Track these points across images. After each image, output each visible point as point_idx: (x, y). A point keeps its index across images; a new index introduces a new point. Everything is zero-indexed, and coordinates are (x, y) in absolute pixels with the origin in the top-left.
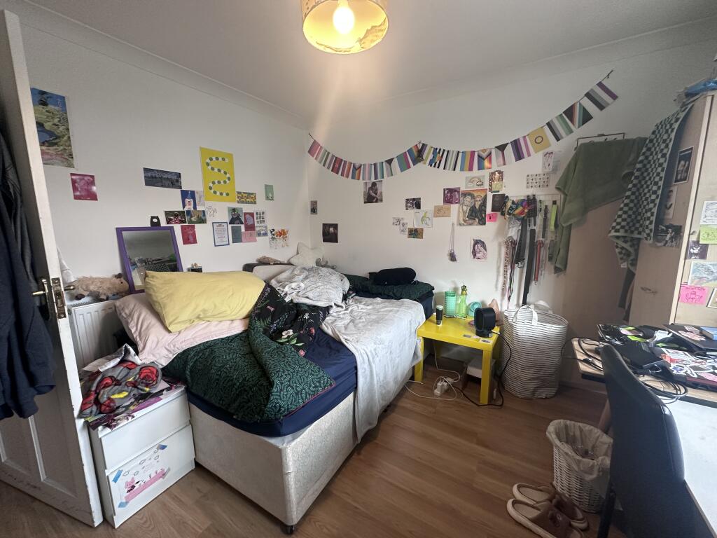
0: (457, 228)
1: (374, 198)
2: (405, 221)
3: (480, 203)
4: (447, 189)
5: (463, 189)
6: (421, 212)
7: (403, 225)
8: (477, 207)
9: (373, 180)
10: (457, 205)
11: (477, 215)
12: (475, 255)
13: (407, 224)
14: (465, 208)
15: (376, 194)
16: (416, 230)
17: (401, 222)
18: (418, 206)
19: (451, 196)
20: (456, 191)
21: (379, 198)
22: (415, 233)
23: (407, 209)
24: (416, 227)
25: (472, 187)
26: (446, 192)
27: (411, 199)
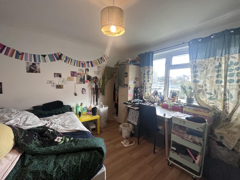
0: (76, 85)
1: (34, 70)
2: (54, 82)
3: (83, 77)
4: (72, 71)
5: (77, 72)
6: (61, 79)
7: (53, 83)
8: (82, 78)
9: (33, 61)
10: (76, 77)
11: (82, 81)
12: (83, 93)
13: (55, 83)
14: (79, 78)
15: (36, 69)
16: (60, 86)
17: (52, 82)
18: (60, 76)
19: (73, 74)
20: (75, 72)
21: (37, 71)
22: (59, 87)
23: (55, 77)
24: (60, 84)
25: (80, 72)
26: (72, 72)
27: (57, 73)
